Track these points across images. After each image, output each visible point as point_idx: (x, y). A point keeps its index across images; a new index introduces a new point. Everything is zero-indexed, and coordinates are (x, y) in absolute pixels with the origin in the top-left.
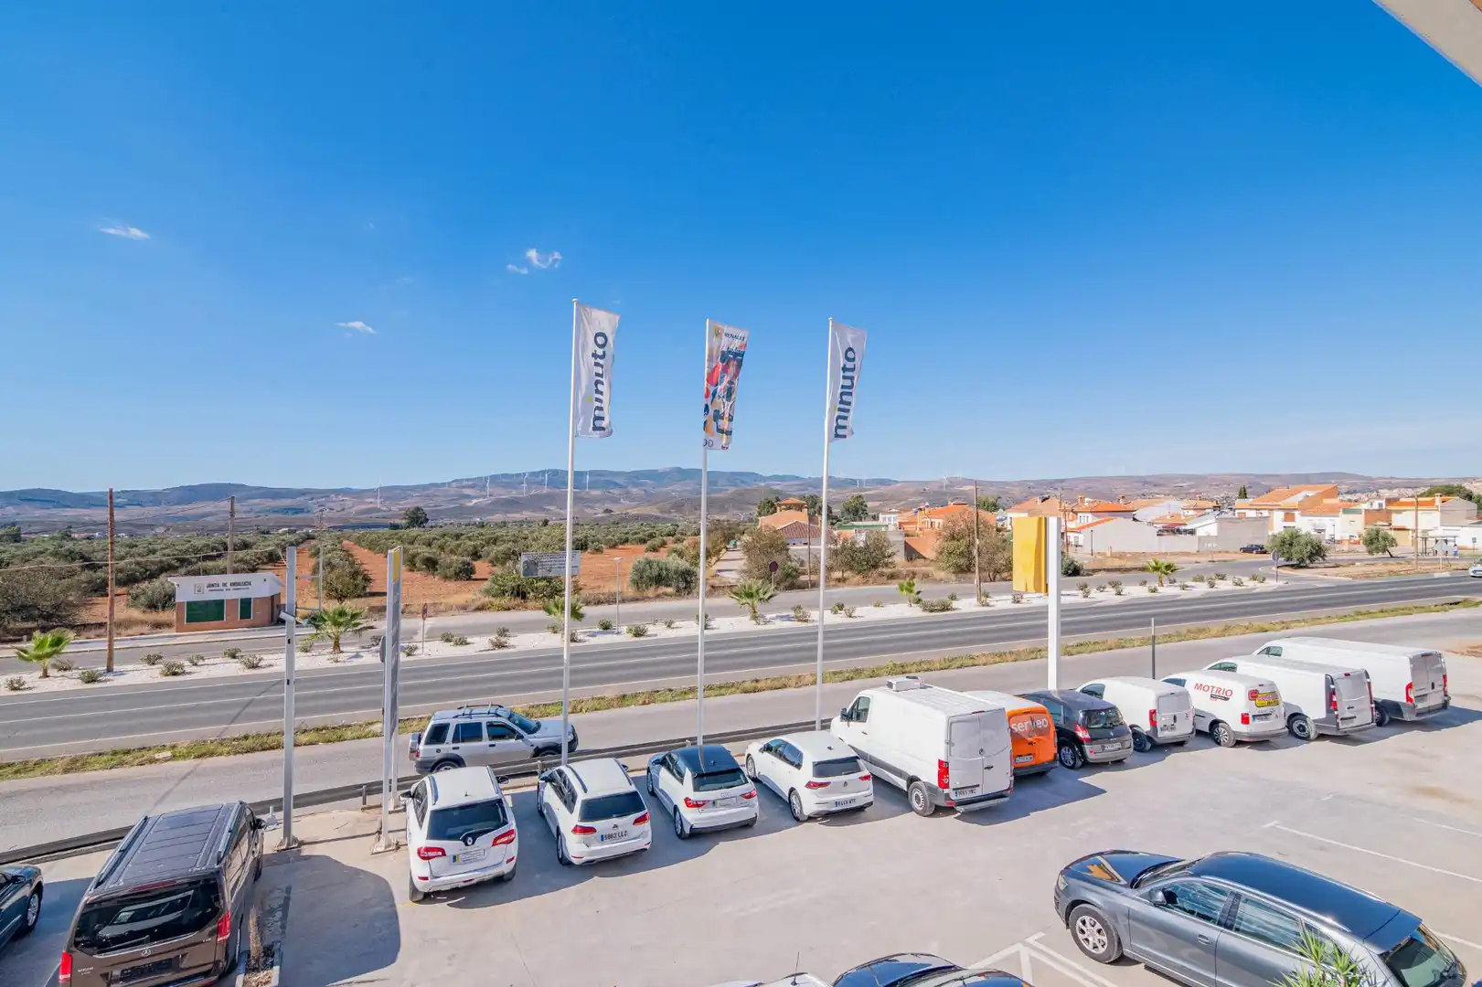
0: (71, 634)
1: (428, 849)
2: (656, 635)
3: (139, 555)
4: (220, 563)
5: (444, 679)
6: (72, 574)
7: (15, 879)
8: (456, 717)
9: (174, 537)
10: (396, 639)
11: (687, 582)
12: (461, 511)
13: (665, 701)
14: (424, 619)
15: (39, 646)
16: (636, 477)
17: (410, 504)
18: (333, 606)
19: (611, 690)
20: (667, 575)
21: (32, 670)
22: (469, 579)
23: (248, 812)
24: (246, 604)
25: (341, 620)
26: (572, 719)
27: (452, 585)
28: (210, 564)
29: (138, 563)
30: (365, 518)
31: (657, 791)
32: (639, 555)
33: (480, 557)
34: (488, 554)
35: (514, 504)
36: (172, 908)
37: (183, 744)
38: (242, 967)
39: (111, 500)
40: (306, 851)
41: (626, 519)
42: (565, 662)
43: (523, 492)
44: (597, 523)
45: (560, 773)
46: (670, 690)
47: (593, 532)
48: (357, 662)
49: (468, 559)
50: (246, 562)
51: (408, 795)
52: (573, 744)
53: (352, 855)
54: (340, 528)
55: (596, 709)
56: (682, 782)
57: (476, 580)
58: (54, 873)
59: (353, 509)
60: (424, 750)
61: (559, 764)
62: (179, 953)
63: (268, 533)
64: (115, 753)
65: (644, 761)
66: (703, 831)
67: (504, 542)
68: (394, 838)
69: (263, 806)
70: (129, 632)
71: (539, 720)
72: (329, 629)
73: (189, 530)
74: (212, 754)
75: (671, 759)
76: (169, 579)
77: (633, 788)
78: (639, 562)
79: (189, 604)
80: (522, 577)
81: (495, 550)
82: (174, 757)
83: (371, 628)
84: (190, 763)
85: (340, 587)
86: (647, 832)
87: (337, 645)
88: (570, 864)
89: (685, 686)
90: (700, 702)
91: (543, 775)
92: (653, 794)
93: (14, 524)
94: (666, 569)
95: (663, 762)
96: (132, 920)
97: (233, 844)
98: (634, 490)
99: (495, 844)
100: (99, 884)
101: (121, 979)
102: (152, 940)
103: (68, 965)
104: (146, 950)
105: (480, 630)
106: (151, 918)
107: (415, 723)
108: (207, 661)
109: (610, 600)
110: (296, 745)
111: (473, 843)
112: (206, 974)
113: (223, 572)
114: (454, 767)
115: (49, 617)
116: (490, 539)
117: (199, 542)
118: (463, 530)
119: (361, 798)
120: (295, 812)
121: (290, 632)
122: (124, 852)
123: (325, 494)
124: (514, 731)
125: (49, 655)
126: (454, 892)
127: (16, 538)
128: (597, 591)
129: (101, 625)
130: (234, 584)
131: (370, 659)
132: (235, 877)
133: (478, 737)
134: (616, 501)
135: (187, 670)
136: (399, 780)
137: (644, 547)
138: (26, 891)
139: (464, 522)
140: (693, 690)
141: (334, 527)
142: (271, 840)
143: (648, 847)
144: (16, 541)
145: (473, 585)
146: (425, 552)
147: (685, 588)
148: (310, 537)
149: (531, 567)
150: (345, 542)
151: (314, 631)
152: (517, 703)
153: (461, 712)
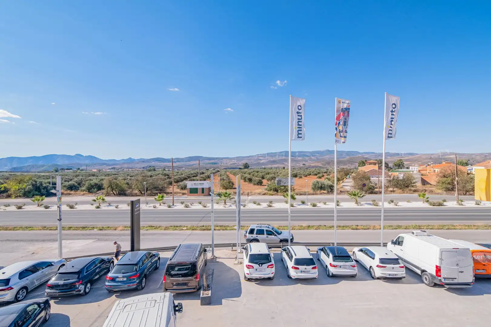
0: (165, 195)
1: (249, 266)
2: (320, 207)
3: (180, 175)
4: (197, 178)
5: (253, 215)
6: (165, 179)
7: (154, 255)
8: (257, 227)
9: (187, 170)
10: (239, 202)
11: (331, 189)
12: (259, 164)
13: (323, 229)
14: (248, 196)
15: (159, 197)
16: (313, 153)
17: (244, 162)
18: (224, 191)
19: (305, 224)
20: (324, 186)
21: (158, 203)
22: (261, 185)
23: (203, 247)
24: (203, 189)
25: (226, 195)
26: (292, 232)
27: (257, 187)
28: (195, 178)
29: (179, 177)
30: (233, 166)
31: (320, 259)
32: (314, 179)
33: (264, 178)
34: (267, 177)
35: (274, 162)
36: (186, 269)
37: (189, 226)
38: (202, 289)
39: (172, 161)
40: (218, 260)
41: (310, 167)
42: (289, 213)
43: (277, 158)
44: (301, 168)
45: (288, 249)
46: (325, 226)
47: (299, 171)
48: (230, 208)
49: (261, 179)
50: (203, 178)
51: (243, 248)
52: (292, 240)
53: (229, 263)
54: (226, 169)
55: (300, 230)
56: (329, 257)
57: (263, 185)
58: (162, 255)
59: (229, 163)
60: (248, 236)
61: (288, 245)
62: (188, 282)
63: (208, 170)
64: (174, 226)
65: (316, 248)
66: (337, 275)
67: (271, 174)
68: (240, 260)
69: (207, 246)
70: (178, 195)
71: (282, 231)
72: (223, 197)
73: (190, 169)
74: (195, 230)
75: (325, 249)
76: (185, 182)
77: (311, 257)
78: (314, 182)
79: (190, 189)
80: (277, 185)
81: (268, 176)
82: (187, 229)
83: (234, 198)
84: (190, 232)
85: (226, 186)
86: (316, 272)
87: (225, 203)
88: (291, 278)
89: (331, 225)
90: (335, 231)
91: (283, 248)
92: (319, 260)
93: (154, 166)
94: (324, 184)
95: (322, 250)
96: (178, 270)
97: (200, 255)
98: (313, 158)
99: (268, 267)
100: (171, 260)
101: (176, 285)
102: (182, 277)
103: (165, 279)
104: (181, 279)
105: (265, 201)
106: (182, 271)
107: (246, 227)
108: (194, 204)
109: (305, 194)
110: (214, 230)
111: (262, 266)
112: (194, 289)
113: (198, 180)
114: (257, 242)
115: (161, 190)
116: (267, 173)
117: (192, 172)
118: (259, 170)
119: (231, 247)
120: (215, 249)
121: (212, 198)
122: (176, 252)
123: (222, 159)
124: (273, 233)
125: (161, 200)
126: (256, 280)
127: (154, 170)
128: (300, 191)
129: (171, 193)
130: (200, 184)
131: (234, 207)
132: (200, 264)
133: (263, 234)
134: (307, 161)
135: (190, 206)
136: (241, 244)
137: (316, 176)
138: (156, 258)
139: (259, 167)
140: (333, 226)
141: (224, 169)
142: (209, 255)
143: (317, 277)
144: (154, 171)
145: (262, 187)
146: (249, 176)
147: (331, 191)
148: (219, 171)
149: (279, 182)
150: (227, 173)
151: (219, 198)
152: (275, 225)
153: (258, 226)
